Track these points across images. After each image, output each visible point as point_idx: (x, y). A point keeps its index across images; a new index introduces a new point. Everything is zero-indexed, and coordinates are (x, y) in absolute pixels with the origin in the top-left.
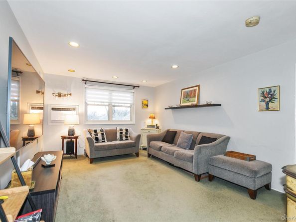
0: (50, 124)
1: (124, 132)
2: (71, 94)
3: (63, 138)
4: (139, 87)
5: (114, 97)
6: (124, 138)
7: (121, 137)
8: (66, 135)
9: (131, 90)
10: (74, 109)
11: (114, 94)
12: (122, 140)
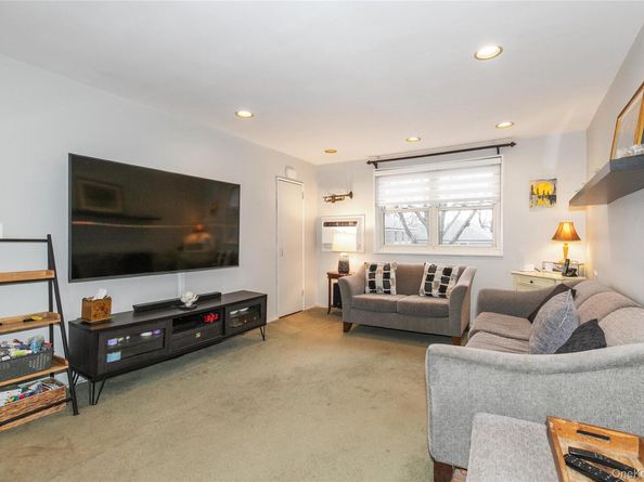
0: (324, 250)
1: (438, 275)
2: (351, 195)
3: (331, 276)
4: (513, 144)
5: (442, 188)
6: (435, 292)
7: (428, 288)
8: (335, 270)
9: (490, 158)
10: (355, 223)
11: (443, 178)
12: (430, 295)
